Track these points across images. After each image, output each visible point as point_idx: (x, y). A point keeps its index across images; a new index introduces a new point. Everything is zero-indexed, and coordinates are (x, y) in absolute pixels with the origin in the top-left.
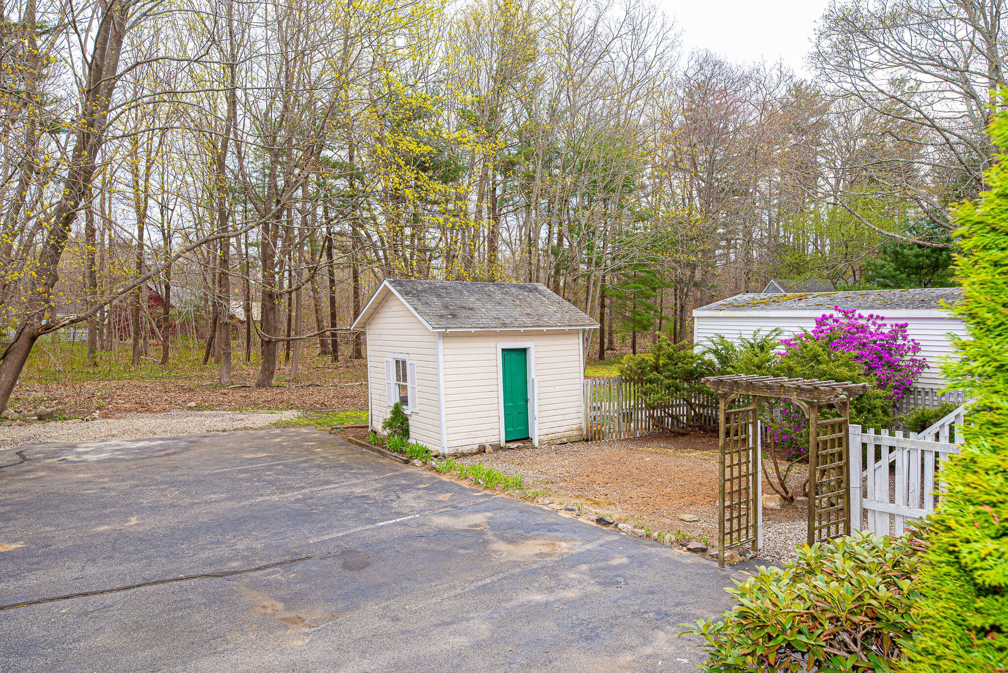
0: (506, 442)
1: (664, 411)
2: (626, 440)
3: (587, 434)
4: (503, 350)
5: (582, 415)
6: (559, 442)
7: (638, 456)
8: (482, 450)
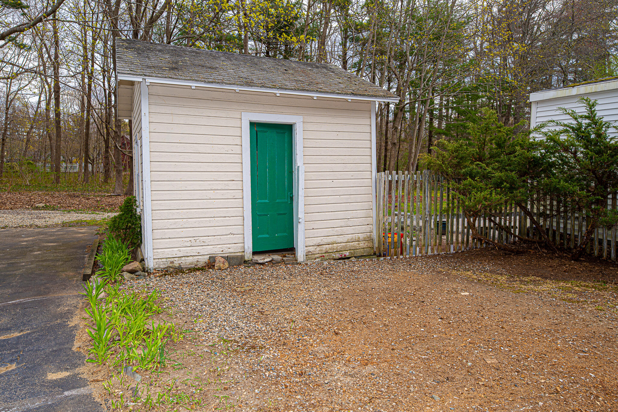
0: (254, 253)
1: (490, 221)
2: (434, 256)
3: (379, 248)
4: (253, 124)
5: (373, 220)
6: (337, 256)
7: (449, 286)
8: (211, 264)
